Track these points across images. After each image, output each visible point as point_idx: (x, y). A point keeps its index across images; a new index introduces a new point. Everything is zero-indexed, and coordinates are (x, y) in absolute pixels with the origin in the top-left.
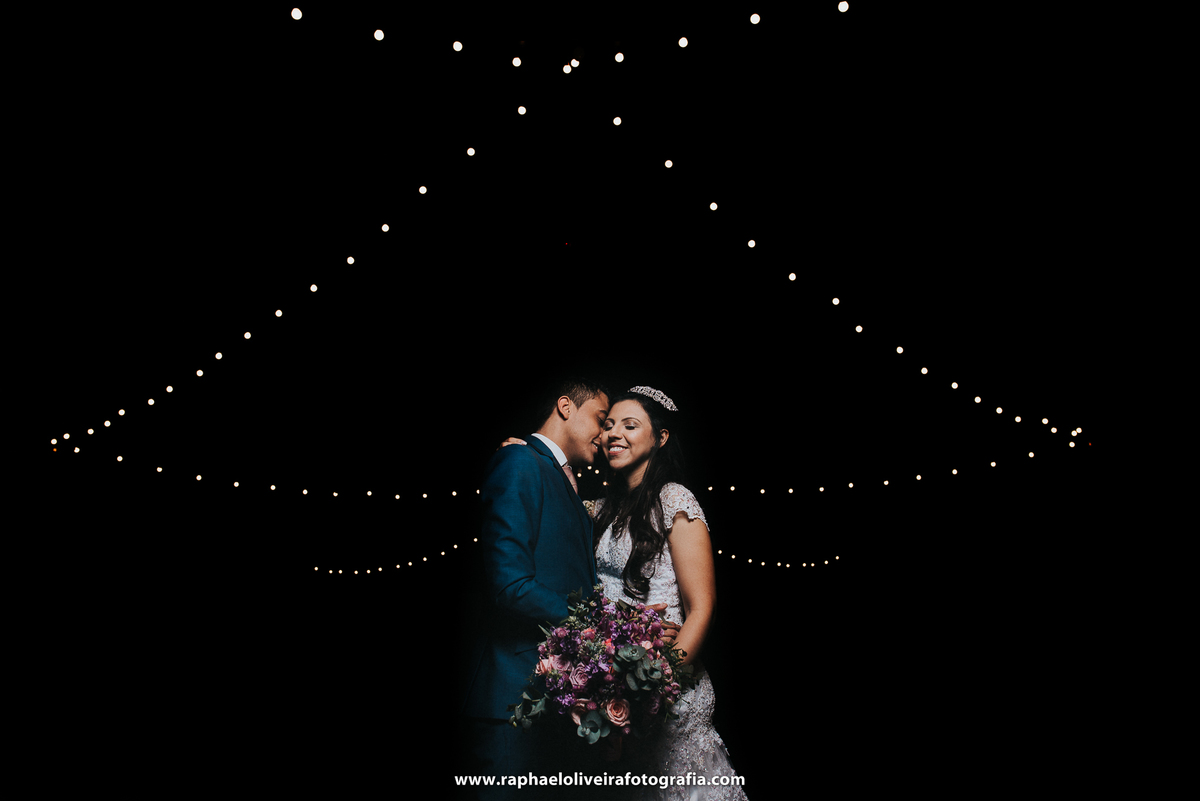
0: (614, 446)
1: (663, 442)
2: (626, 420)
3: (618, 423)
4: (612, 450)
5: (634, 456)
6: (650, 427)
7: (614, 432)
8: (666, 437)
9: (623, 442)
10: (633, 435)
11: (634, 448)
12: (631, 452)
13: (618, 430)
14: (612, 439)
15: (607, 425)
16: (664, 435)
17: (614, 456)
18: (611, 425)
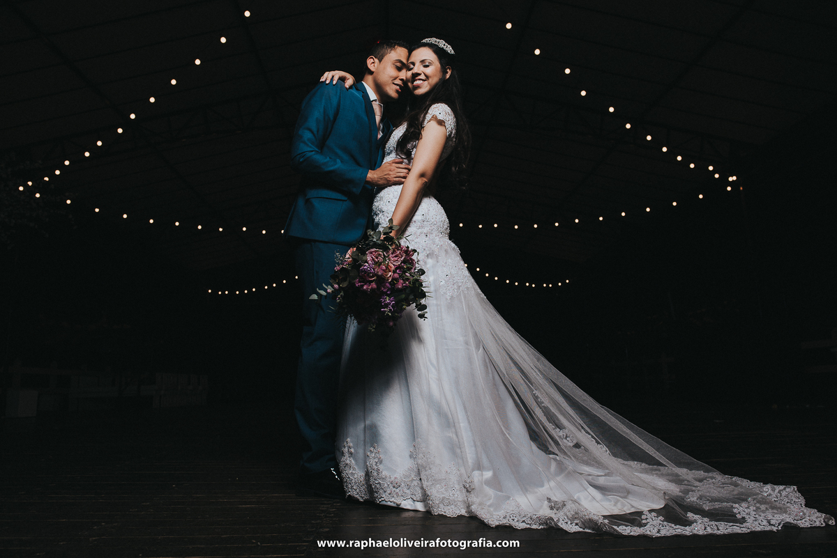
0: (417, 80)
1: (448, 76)
2: (423, 62)
3: (418, 64)
4: (415, 83)
5: (430, 85)
6: (439, 65)
7: (416, 70)
8: (449, 72)
9: (422, 77)
10: (429, 71)
11: (430, 80)
12: (429, 83)
13: (418, 68)
14: (415, 76)
15: (409, 66)
16: (448, 70)
17: (418, 87)
18: (412, 66)
